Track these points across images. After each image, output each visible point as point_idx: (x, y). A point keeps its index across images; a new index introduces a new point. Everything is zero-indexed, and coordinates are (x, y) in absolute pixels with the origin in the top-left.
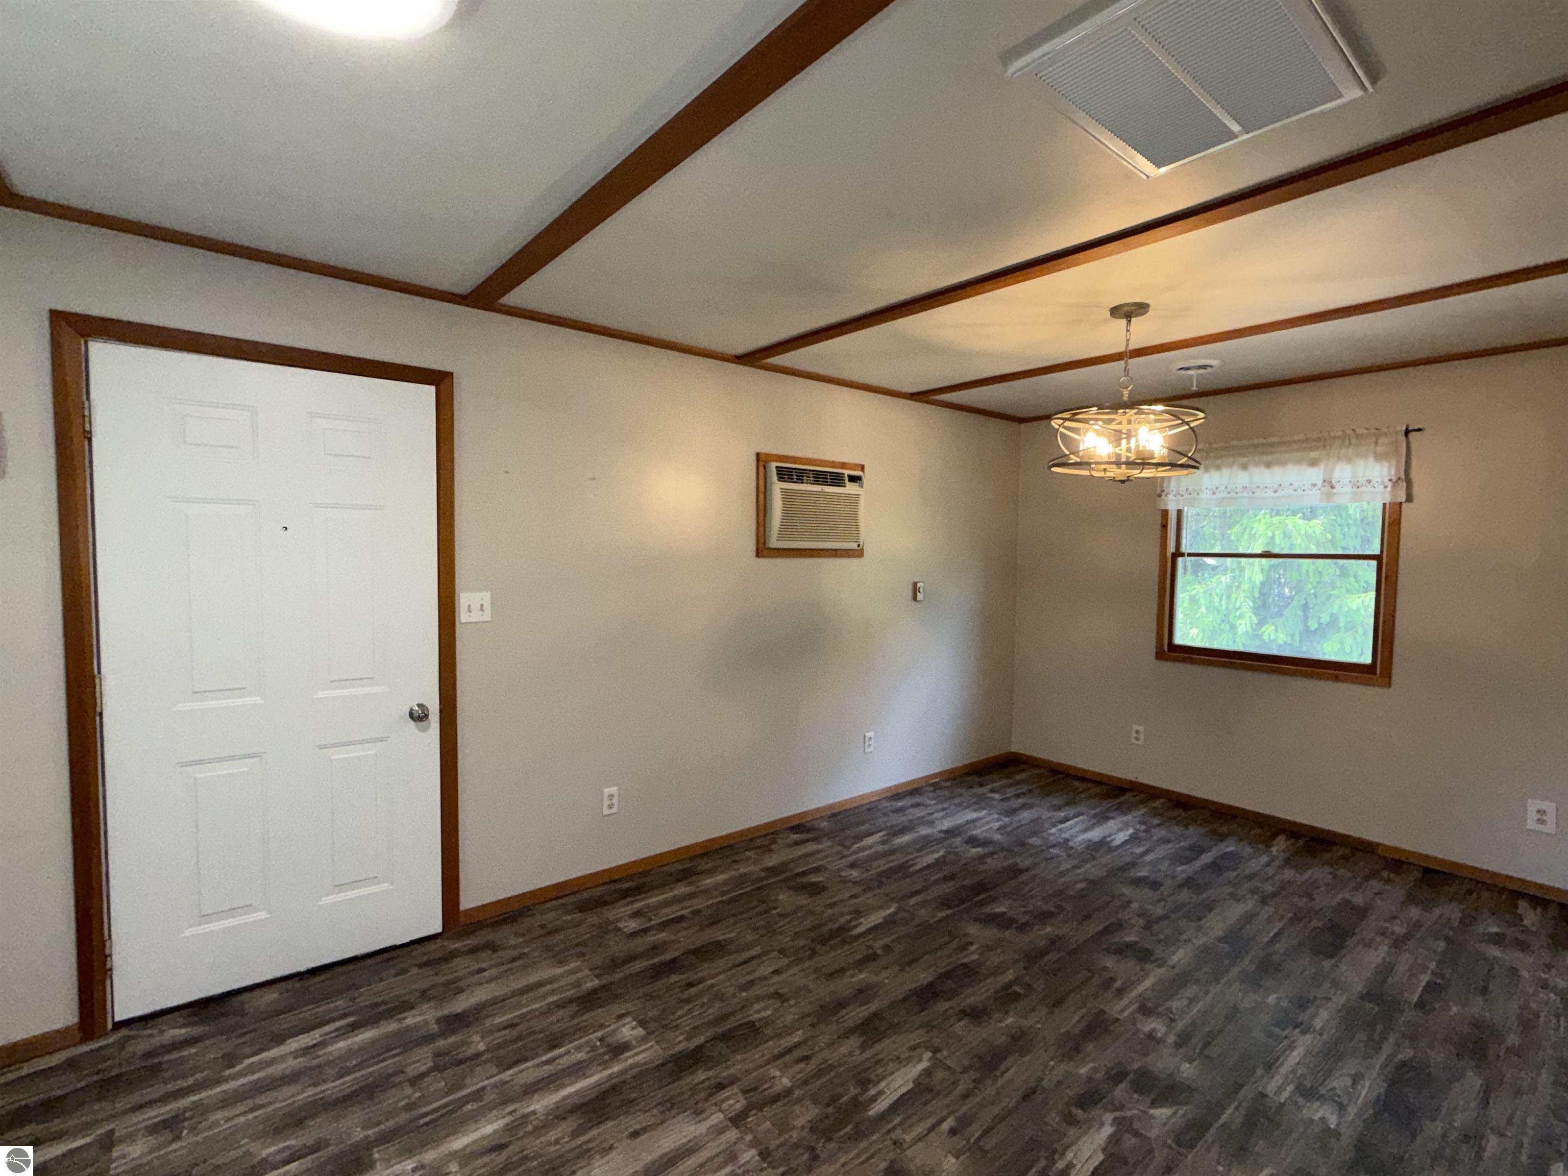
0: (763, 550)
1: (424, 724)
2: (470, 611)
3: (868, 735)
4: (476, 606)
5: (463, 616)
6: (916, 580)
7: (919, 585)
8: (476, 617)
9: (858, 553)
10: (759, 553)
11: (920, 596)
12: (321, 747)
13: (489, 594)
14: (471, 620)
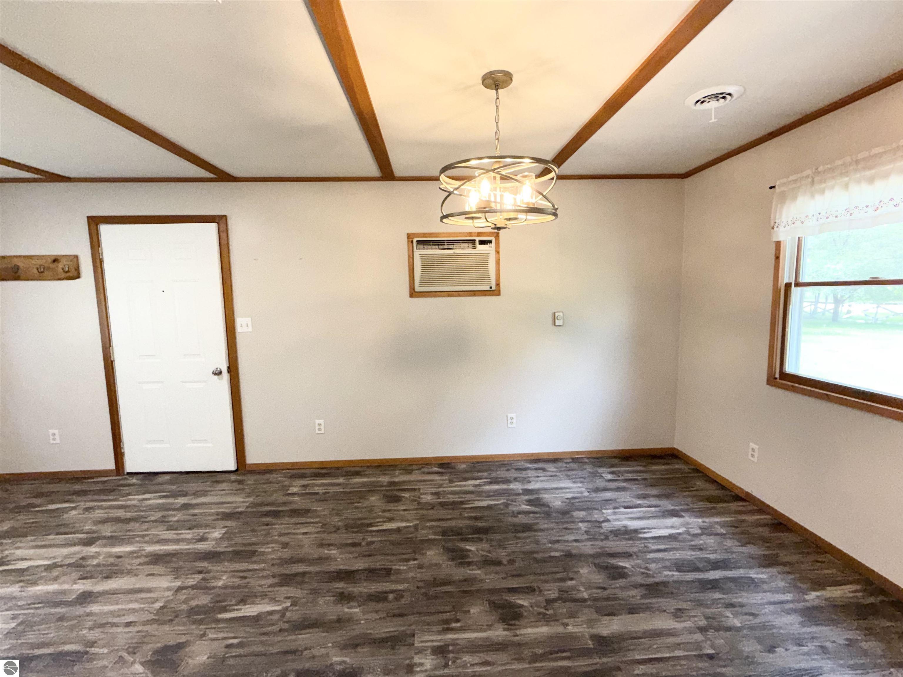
0: (413, 293)
1: (220, 376)
2: (242, 326)
3: (510, 416)
4: (244, 325)
5: (239, 329)
6: (554, 311)
7: (557, 314)
8: (245, 329)
9: (495, 292)
10: (411, 296)
11: (558, 323)
12: (183, 382)
13: (250, 319)
14: (243, 331)
